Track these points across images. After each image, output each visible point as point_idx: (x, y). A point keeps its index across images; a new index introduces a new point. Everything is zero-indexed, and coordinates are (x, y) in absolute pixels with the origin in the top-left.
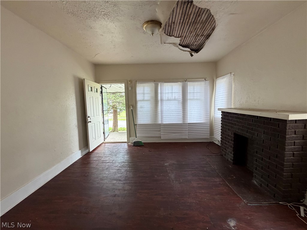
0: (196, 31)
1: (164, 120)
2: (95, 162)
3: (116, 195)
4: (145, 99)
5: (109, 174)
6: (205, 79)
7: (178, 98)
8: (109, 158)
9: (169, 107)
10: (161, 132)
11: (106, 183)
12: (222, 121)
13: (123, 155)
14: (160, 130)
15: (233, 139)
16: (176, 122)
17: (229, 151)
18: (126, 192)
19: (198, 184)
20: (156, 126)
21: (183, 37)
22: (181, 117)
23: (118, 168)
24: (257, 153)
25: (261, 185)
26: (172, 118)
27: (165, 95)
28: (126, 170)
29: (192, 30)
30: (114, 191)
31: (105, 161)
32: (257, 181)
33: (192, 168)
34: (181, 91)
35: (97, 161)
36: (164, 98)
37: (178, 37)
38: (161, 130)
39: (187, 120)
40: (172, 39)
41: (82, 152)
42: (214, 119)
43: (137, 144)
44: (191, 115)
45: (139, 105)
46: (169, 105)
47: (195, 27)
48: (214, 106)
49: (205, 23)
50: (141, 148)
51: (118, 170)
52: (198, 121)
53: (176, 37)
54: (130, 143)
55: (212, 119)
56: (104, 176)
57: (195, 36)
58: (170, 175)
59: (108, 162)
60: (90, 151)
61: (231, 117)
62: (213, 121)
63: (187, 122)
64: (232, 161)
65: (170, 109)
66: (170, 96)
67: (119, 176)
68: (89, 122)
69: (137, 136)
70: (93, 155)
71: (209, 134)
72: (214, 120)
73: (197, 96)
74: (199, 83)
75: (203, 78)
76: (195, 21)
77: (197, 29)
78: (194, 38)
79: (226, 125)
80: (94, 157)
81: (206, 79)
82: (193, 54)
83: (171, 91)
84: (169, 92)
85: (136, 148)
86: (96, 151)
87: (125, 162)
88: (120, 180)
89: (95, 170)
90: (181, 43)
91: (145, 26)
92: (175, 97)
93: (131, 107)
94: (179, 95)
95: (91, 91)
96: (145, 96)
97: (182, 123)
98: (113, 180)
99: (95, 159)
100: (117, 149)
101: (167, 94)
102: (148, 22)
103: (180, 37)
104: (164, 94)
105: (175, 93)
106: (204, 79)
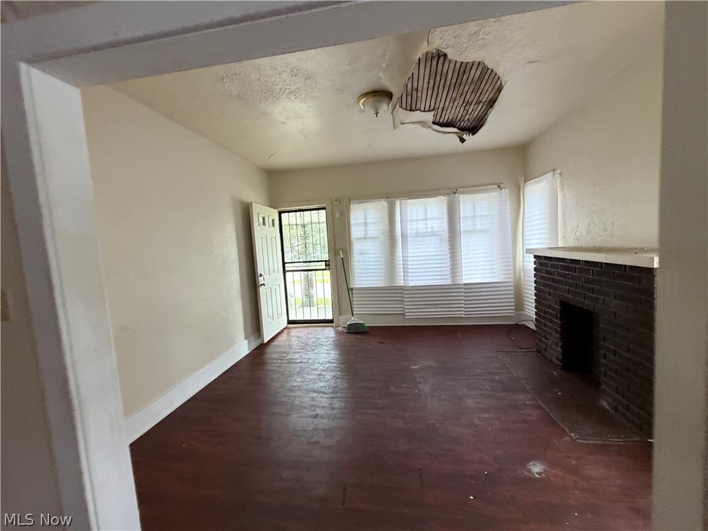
0: (463, 97)
1: (410, 278)
2: (275, 361)
3: (318, 415)
4: (369, 236)
5: (302, 382)
6: (499, 186)
7: (440, 230)
8: (300, 354)
9: (420, 250)
10: (405, 303)
11: (300, 396)
12: (535, 276)
13: (327, 350)
14: (403, 300)
15: (559, 315)
16: (436, 281)
17: (552, 341)
18: (335, 411)
19: (478, 403)
20: (394, 292)
21: (440, 110)
22: (447, 270)
23: (319, 372)
24: (605, 341)
25: (616, 410)
26: (427, 274)
27: (411, 225)
28: (335, 376)
29: (454, 96)
30: (313, 408)
31: (294, 359)
32: (610, 400)
33: (469, 376)
34: (446, 215)
35: (278, 359)
36: (409, 231)
37: (429, 111)
38: (405, 300)
39: (461, 277)
40: (418, 116)
41: (249, 344)
42: (524, 272)
43: (354, 330)
44: (469, 267)
45: (357, 248)
46: (420, 247)
47: (460, 92)
48: (523, 244)
49: (479, 83)
50: (363, 337)
51: (320, 375)
52: (486, 277)
53: (424, 111)
54: (340, 328)
55: (520, 274)
56: (295, 384)
57: (464, 105)
58: (420, 386)
59: (298, 361)
60: (265, 342)
61: (552, 266)
62: (522, 277)
63: (460, 282)
64: (558, 363)
65: (423, 254)
66: (421, 226)
67: (322, 385)
68: (261, 285)
69: (354, 313)
70: (270, 350)
71: (514, 308)
72: (524, 276)
73: (481, 224)
74: (486, 195)
75: (494, 184)
76: (459, 82)
77: (465, 94)
78: (462, 108)
79: (545, 285)
80: (271, 353)
81: (502, 186)
82: (465, 137)
83: (423, 217)
84: (419, 218)
85: (353, 336)
86: (275, 343)
87: (333, 363)
88: (323, 393)
89: (277, 376)
90: (437, 120)
91: (362, 101)
92: (432, 228)
93: (341, 252)
94: (441, 225)
95: (264, 224)
96: (368, 228)
97: (451, 283)
98: (310, 391)
99: (275, 356)
100: (314, 338)
101: (415, 223)
102: (366, 95)
103: (433, 110)
104: (409, 223)
105: (432, 219)
106: (496, 186)
